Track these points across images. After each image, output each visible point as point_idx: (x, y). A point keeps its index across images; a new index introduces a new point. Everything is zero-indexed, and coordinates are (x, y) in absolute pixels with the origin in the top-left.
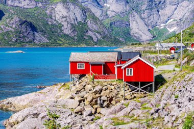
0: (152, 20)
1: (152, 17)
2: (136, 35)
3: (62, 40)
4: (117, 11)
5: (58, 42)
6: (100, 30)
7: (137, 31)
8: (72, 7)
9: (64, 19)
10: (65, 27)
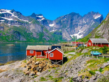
0: (72, 32)
1: (72, 31)
2: (65, 38)
3: (32, 40)
4: (57, 28)
5: (31, 41)
6: (49, 36)
7: (65, 36)
8: (37, 26)
9: (34, 31)
10: (34, 34)
